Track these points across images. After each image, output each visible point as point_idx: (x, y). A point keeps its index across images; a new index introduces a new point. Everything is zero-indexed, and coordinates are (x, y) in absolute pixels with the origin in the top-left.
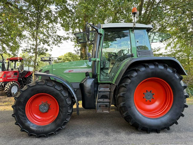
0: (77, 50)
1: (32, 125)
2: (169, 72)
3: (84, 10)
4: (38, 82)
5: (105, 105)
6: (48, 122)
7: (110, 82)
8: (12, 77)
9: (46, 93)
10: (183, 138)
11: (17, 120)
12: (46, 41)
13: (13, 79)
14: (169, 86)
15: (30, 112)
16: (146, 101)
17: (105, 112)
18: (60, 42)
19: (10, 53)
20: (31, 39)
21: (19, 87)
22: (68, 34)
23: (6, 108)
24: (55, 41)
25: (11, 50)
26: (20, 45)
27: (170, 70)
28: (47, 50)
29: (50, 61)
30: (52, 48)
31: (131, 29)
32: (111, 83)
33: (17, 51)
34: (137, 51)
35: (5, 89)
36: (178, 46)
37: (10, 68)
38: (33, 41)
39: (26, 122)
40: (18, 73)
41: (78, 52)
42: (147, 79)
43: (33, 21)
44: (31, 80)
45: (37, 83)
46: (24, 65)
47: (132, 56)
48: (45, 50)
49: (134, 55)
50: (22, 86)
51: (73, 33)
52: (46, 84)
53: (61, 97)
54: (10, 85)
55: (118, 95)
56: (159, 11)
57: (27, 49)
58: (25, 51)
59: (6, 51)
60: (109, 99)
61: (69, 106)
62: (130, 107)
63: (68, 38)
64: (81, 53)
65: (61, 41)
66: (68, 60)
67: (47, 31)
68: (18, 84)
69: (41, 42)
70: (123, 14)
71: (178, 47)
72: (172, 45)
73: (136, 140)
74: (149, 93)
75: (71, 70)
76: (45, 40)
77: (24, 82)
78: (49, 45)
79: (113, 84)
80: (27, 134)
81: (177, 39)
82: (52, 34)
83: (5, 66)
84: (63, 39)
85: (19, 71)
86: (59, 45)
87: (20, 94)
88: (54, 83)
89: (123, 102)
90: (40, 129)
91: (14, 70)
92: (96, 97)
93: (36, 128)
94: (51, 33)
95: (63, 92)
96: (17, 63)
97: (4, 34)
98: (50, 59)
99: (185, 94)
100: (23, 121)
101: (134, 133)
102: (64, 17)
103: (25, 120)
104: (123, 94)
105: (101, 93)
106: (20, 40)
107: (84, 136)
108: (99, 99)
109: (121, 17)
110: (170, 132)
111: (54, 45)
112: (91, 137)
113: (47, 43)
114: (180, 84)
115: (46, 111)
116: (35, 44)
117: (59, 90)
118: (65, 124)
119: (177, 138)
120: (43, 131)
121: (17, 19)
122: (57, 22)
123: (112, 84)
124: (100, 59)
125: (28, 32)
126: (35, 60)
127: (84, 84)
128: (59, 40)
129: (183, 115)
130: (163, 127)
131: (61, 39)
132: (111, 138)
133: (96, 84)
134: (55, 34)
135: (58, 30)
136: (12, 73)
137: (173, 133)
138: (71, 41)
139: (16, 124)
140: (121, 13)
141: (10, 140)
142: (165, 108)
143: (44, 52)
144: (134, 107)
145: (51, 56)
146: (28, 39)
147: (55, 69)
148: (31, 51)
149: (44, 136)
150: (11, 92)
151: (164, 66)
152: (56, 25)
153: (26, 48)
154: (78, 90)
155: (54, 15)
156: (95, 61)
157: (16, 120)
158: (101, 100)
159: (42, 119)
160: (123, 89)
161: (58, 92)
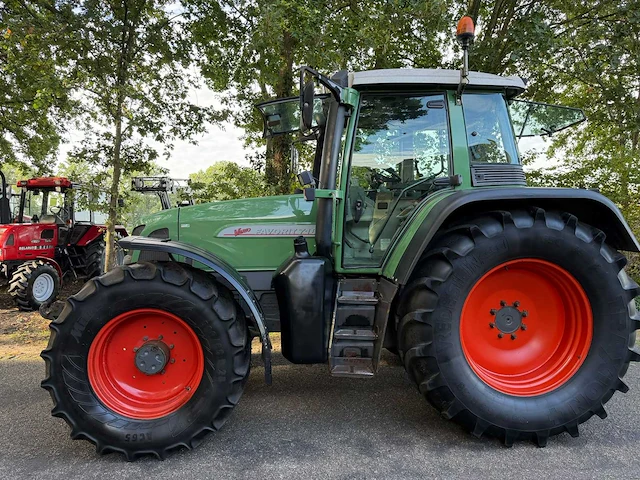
0: (256, 155)
1: (110, 417)
2: (581, 241)
3: (287, 21)
4: (132, 270)
5: (361, 349)
6: (167, 406)
7: (379, 271)
8: (34, 245)
9: (159, 308)
10: (624, 465)
11: (59, 400)
12: (151, 124)
13: (37, 252)
14: (579, 288)
15: (102, 373)
16: (500, 337)
17: (359, 373)
18: (197, 127)
19: (29, 162)
20: (99, 116)
21: (58, 279)
22: (225, 100)
23: (14, 352)
24: (182, 123)
25: (30, 154)
26: (60, 134)
27: (583, 235)
28: (153, 155)
29: (164, 189)
30: (171, 147)
31: (452, 92)
32: (382, 276)
33: (51, 156)
34: (471, 167)
35: (13, 286)
36: (590, 145)
37: (27, 216)
38: (104, 122)
39: (92, 408)
40: (55, 231)
41: (260, 164)
42: (505, 264)
43: (106, 54)
44: (99, 255)
45: (128, 274)
46: (76, 205)
47: (454, 182)
48: (147, 155)
49: (461, 180)
50: (67, 276)
51: (241, 97)
52: (159, 277)
53: (210, 323)
54: (28, 271)
55: (407, 318)
56: (539, 31)
57: (85, 151)
58: (81, 156)
59: (13, 156)
60: (374, 329)
61: (237, 354)
62: (447, 359)
63: (225, 115)
64: (269, 165)
65: (203, 125)
66: (225, 188)
67: (156, 90)
68: (57, 268)
69: (135, 128)
70: (409, 37)
71: (589, 149)
72: (571, 143)
73: (466, 471)
74: (509, 310)
75: (243, 228)
76: (147, 119)
77: (75, 262)
78: (160, 138)
79: (390, 280)
80: (94, 448)
81: (586, 124)
82: (172, 99)
83: (12, 206)
84: (207, 116)
85: (58, 226)
86: (195, 136)
87: (70, 310)
88: (186, 275)
89: (424, 341)
90: (139, 432)
91: (43, 221)
92: (328, 323)
93: (125, 426)
94: (168, 98)
95: (218, 307)
96: (52, 195)
97: (7, 97)
98: (164, 186)
99: (633, 318)
100: (81, 403)
101: (459, 445)
102: (212, 43)
103: (88, 399)
104: (425, 315)
105: (346, 308)
106: (62, 120)
107: (287, 454)
108: (338, 327)
109: (402, 46)
110: (580, 445)
111: (177, 137)
112: (313, 460)
113: (154, 130)
114: (619, 282)
115: (160, 368)
116: (114, 134)
117: (204, 298)
118: (224, 413)
119: (604, 464)
120: (150, 439)
121: (53, 48)
122: (189, 60)
123: (385, 278)
124: (343, 192)
125: (88, 92)
126: (115, 187)
127: (290, 277)
128: (194, 120)
129: (623, 388)
130: (558, 425)
131: (200, 117)
132: (382, 464)
133: (330, 278)
134: (180, 100)
135: (191, 88)
136: (35, 230)
137: (590, 447)
138: (236, 124)
139: (56, 413)
140: (402, 32)
141: (36, 469)
142: (561, 363)
143: (144, 161)
144: (461, 357)
145: (167, 175)
146: (88, 114)
147: (186, 226)
148: (100, 156)
149: (152, 456)
150: (30, 295)
151: (565, 219)
152: (183, 70)
153: (81, 147)
154: (265, 297)
155: (179, 35)
156: (327, 199)
157: (55, 400)
158: (347, 333)
159: (145, 397)
160: (423, 296)
161: (201, 305)
